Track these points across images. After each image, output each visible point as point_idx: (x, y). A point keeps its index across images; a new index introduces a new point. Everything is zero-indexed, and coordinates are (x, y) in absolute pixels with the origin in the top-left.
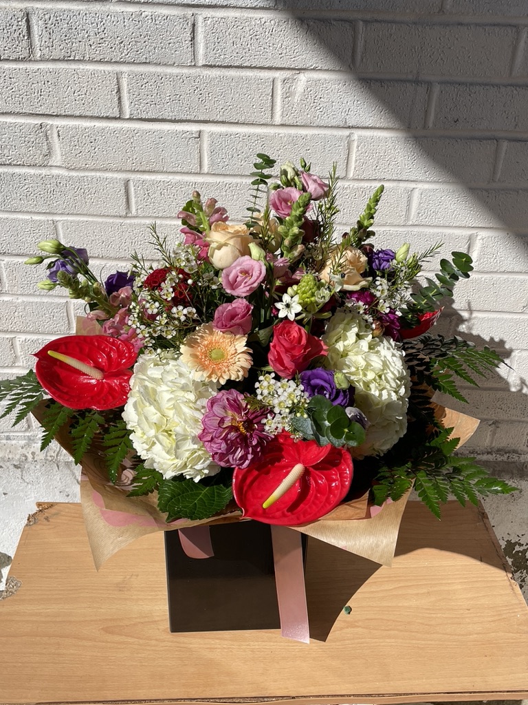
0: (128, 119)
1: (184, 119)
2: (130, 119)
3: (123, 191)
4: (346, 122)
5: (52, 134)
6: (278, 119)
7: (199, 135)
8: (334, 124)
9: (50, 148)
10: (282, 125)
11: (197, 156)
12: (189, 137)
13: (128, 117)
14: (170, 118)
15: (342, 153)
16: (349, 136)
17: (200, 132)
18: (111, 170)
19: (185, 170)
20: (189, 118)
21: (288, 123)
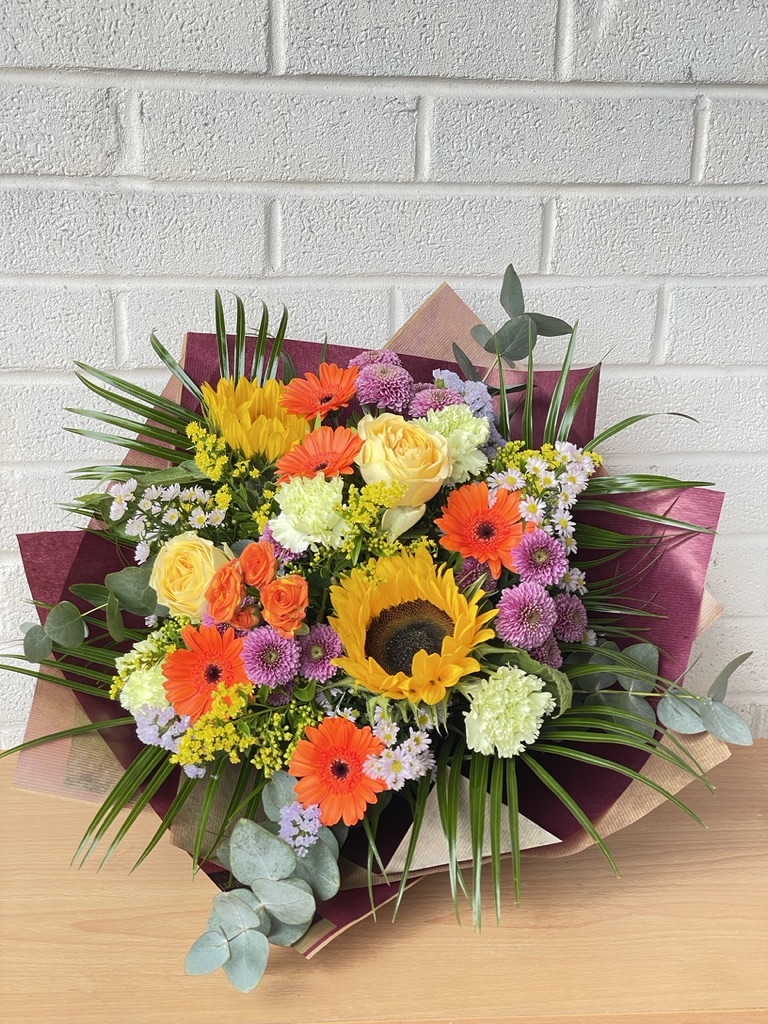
0: (282, 76)
1: (390, 74)
2: (287, 76)
3: (261, 224)
4: (690, 74)
5: (128, 109)
6: (566, 71)
7: (418, 104)
8: (669, 79)
9: (120, 139)
10: (575, 82)
11: (410, 147)
12: (399, 108)
13: (282, 72)
14: (364, 73)
15: (684, 134)
16: (695, 101)
17: (419, 98)
18: (240, 181)
19: (386, 176)
20: (399, 72)
21: (584, 77)
